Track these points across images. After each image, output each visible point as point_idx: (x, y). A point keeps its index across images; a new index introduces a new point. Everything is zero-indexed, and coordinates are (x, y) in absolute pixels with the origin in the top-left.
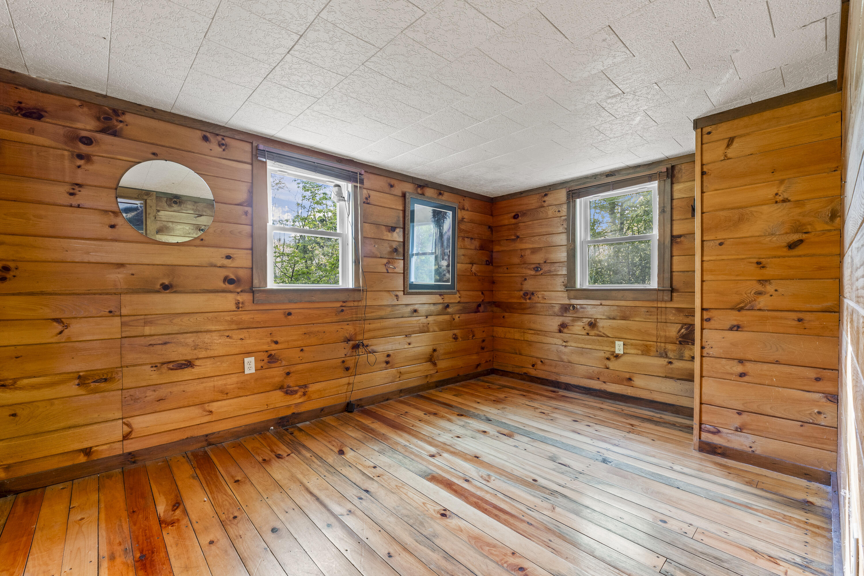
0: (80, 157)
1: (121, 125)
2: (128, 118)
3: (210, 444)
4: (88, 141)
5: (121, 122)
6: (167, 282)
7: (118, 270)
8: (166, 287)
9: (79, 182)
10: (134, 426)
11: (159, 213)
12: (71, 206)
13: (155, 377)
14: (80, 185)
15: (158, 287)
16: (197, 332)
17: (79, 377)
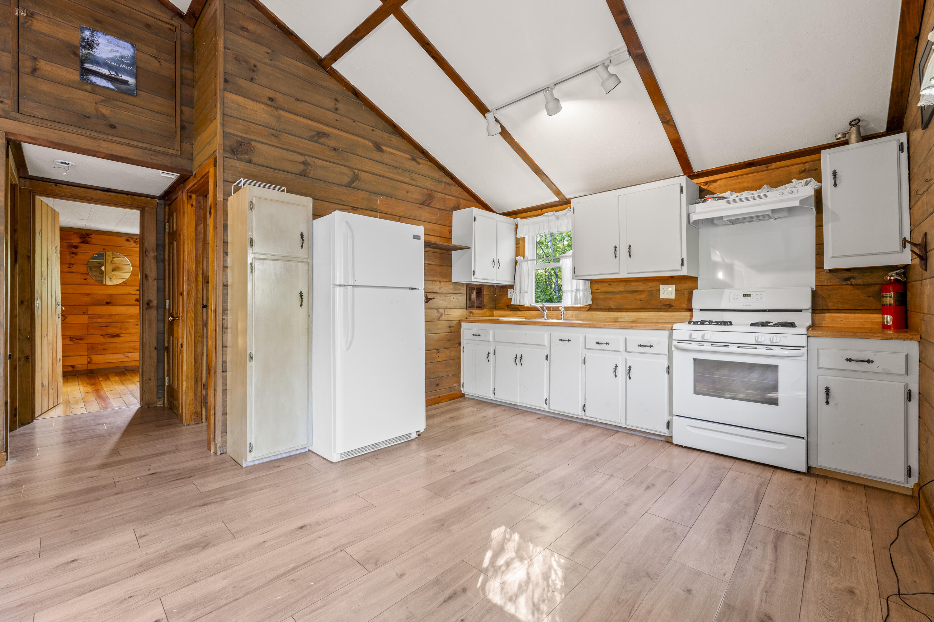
0: (73, 253)
1: (90, 239)
2: (92, 236)
3: (127, 370)
4: (76, 247)
5: (90, 238)
6: (108, 301)
7: (88, 296)
8: (108, 303)
9: (72, 263)
10: (92, 359)
11: (114, 259)
12: (69, 272)
13: (102, 340)
14: (73, 264)
15: (104, 303)
16: (122, 322)
17: (71, 337)
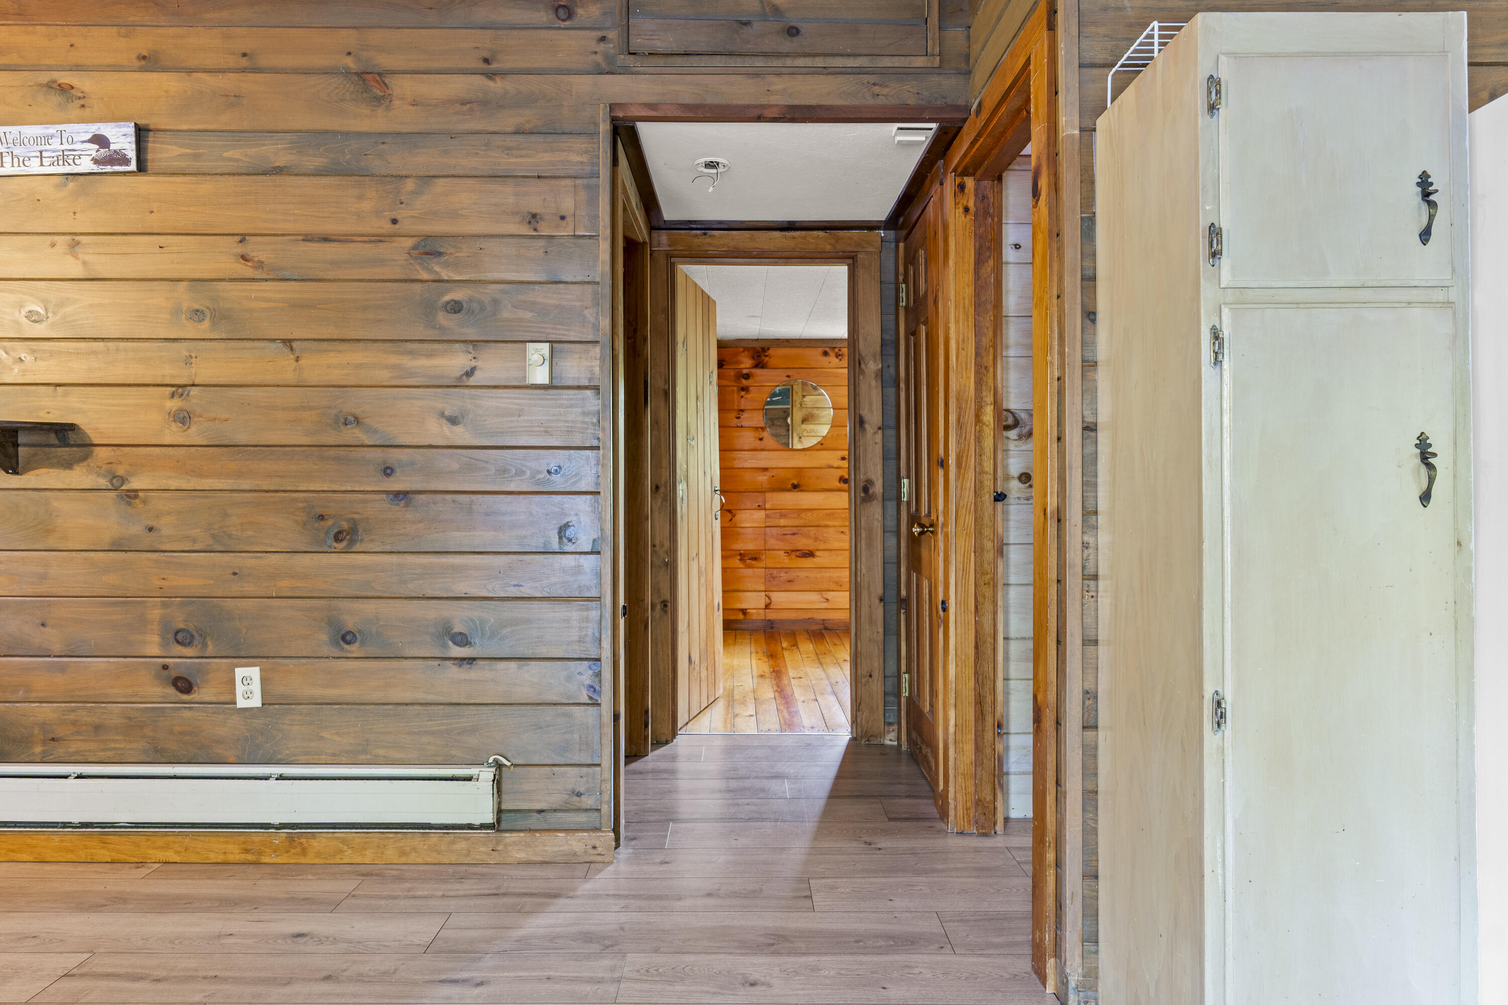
0: (743, 389)
1: (767, 359)
2: (771, 352)
3: (826, 628)
4: (747, 377)
5: (767, 356)
6: (796, 483)
7: (764, 473)
8: (795, 487)
9: (742, 408)
10: (773, 599)
11: (805, 399)
12: (738, 427)
13: (786, 561)
14: (742, 411)
15: (790, 486)
16: (817, 526)
17: (741, 554)
